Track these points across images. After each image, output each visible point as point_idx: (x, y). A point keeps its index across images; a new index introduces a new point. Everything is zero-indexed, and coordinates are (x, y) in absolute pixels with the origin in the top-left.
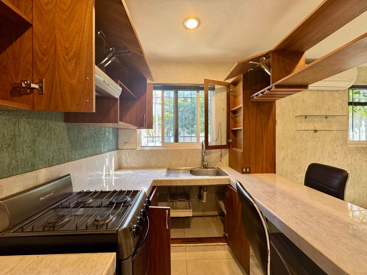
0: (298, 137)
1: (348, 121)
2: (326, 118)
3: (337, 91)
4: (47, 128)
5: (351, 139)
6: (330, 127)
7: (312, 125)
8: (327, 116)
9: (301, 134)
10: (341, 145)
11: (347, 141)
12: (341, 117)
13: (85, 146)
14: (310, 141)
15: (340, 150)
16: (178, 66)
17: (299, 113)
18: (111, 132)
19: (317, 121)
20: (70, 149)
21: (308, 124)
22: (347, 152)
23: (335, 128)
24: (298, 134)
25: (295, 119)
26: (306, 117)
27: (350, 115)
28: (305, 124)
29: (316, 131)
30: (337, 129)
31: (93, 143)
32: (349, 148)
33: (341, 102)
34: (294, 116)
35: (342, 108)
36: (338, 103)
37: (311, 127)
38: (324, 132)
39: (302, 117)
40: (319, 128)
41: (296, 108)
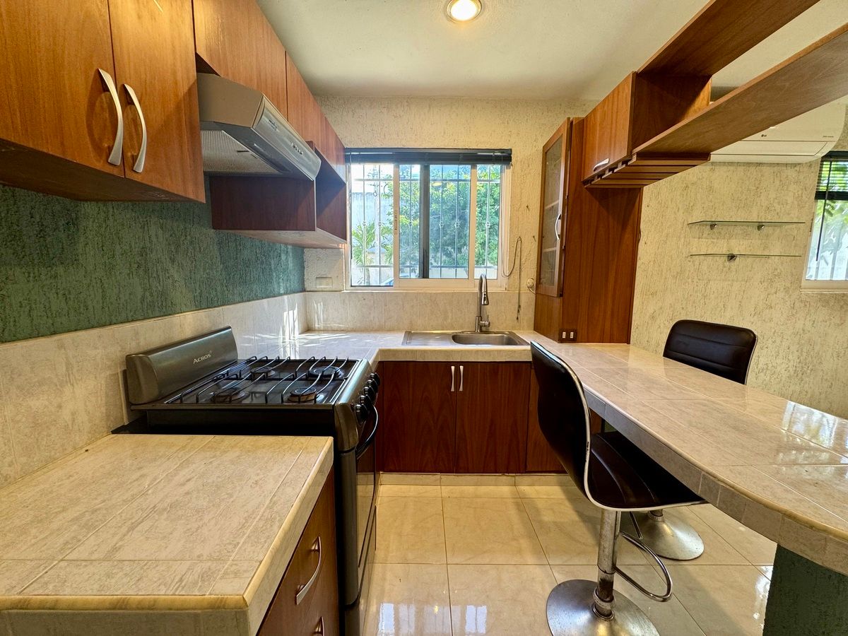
0: (689, 271)
1: (811, 235)
2: (759, 227)
3: (795, 165)
4: (189, 238)
5: (811, 276)
6: (765, 248)
7: (725, 245)
8: (761, 224)
9: (697, 263)
10: (787, 290)
11: (800, 282)
12: (794, 225)
13: (248, 278)
14: (715, 280)
15: (782, 301)
16: (430, 108)
17: (697, 216)
18: (291, 254)
19: (737, 234)
20: (225, 282)
21: (715, 241)
22: (797, 305)
23: (776, 250)
24: (690, 264)
25: (688, 229)
26: (712, 226)
27: (816, 221)
28: (710, 242)
29: (732, 257)
30: (781, 252)
31: (261, 274)
32: (803, 297)
33: (800, 193)
34: (686, 223)
35: (799, 205)
36: (791, 194)
37: (723, 247)
38: (750, 260)
39: (703, 225)
40: (739, 251)
41: (692, 204)
